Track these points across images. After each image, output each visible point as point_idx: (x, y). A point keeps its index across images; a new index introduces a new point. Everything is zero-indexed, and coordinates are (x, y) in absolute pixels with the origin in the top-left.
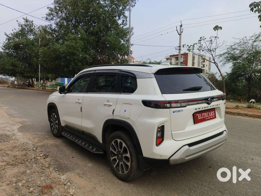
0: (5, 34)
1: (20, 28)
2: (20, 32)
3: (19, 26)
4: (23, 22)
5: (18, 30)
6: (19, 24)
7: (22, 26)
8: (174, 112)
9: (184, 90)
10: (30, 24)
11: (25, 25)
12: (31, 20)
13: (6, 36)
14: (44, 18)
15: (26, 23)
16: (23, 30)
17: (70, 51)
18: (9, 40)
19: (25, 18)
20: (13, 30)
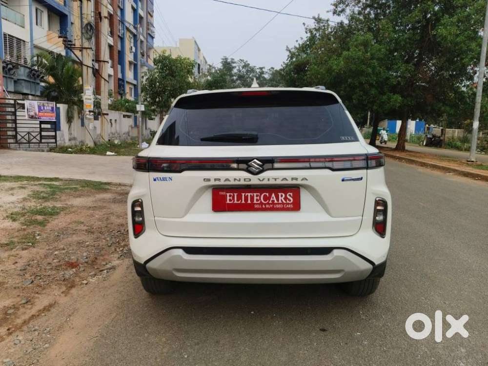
0: (287, 50)
1: (309, 35)
2: (308, 43)
3: (306, 33)
4: (312, 24)
5: (306, 39)
6: (306, 29)
7: (311, 32)
8: (155, 180)
9: (202, 140)
10: (324, 26)
11: (315, 28)
12: (326, 19)
13: (288, 52)
14: (330, 11)
15: (317, 25)
16: (312, 38)
17: (353, 67)
18: (292, 58)
19: (317, 17)
20: (297, 41)
